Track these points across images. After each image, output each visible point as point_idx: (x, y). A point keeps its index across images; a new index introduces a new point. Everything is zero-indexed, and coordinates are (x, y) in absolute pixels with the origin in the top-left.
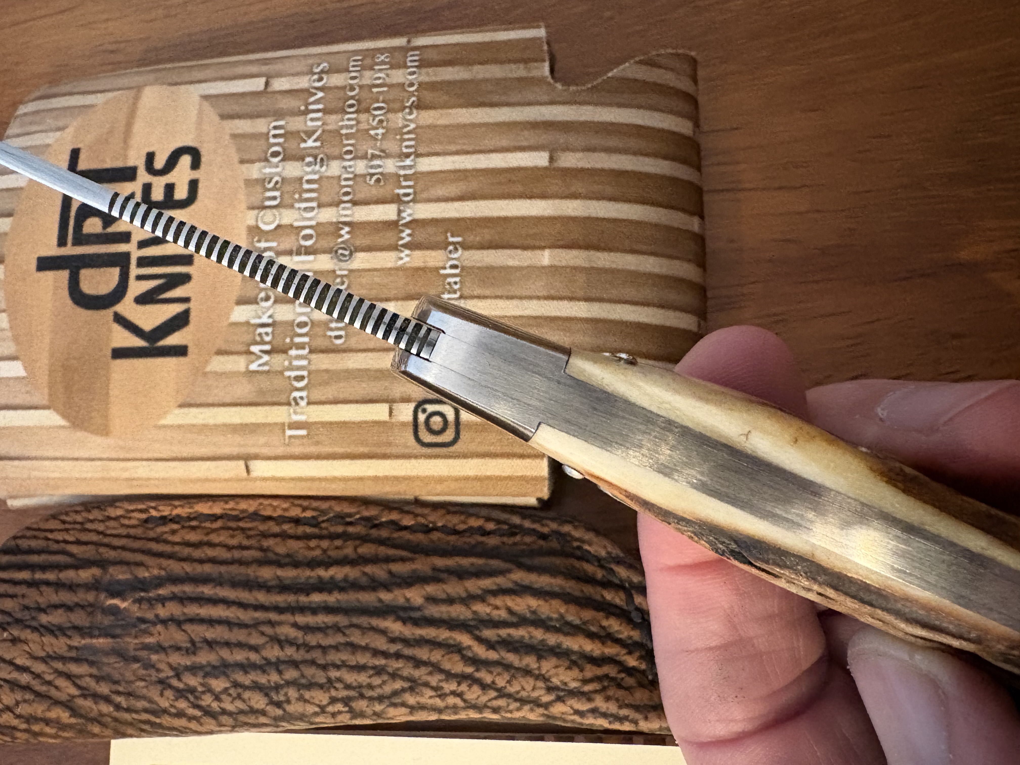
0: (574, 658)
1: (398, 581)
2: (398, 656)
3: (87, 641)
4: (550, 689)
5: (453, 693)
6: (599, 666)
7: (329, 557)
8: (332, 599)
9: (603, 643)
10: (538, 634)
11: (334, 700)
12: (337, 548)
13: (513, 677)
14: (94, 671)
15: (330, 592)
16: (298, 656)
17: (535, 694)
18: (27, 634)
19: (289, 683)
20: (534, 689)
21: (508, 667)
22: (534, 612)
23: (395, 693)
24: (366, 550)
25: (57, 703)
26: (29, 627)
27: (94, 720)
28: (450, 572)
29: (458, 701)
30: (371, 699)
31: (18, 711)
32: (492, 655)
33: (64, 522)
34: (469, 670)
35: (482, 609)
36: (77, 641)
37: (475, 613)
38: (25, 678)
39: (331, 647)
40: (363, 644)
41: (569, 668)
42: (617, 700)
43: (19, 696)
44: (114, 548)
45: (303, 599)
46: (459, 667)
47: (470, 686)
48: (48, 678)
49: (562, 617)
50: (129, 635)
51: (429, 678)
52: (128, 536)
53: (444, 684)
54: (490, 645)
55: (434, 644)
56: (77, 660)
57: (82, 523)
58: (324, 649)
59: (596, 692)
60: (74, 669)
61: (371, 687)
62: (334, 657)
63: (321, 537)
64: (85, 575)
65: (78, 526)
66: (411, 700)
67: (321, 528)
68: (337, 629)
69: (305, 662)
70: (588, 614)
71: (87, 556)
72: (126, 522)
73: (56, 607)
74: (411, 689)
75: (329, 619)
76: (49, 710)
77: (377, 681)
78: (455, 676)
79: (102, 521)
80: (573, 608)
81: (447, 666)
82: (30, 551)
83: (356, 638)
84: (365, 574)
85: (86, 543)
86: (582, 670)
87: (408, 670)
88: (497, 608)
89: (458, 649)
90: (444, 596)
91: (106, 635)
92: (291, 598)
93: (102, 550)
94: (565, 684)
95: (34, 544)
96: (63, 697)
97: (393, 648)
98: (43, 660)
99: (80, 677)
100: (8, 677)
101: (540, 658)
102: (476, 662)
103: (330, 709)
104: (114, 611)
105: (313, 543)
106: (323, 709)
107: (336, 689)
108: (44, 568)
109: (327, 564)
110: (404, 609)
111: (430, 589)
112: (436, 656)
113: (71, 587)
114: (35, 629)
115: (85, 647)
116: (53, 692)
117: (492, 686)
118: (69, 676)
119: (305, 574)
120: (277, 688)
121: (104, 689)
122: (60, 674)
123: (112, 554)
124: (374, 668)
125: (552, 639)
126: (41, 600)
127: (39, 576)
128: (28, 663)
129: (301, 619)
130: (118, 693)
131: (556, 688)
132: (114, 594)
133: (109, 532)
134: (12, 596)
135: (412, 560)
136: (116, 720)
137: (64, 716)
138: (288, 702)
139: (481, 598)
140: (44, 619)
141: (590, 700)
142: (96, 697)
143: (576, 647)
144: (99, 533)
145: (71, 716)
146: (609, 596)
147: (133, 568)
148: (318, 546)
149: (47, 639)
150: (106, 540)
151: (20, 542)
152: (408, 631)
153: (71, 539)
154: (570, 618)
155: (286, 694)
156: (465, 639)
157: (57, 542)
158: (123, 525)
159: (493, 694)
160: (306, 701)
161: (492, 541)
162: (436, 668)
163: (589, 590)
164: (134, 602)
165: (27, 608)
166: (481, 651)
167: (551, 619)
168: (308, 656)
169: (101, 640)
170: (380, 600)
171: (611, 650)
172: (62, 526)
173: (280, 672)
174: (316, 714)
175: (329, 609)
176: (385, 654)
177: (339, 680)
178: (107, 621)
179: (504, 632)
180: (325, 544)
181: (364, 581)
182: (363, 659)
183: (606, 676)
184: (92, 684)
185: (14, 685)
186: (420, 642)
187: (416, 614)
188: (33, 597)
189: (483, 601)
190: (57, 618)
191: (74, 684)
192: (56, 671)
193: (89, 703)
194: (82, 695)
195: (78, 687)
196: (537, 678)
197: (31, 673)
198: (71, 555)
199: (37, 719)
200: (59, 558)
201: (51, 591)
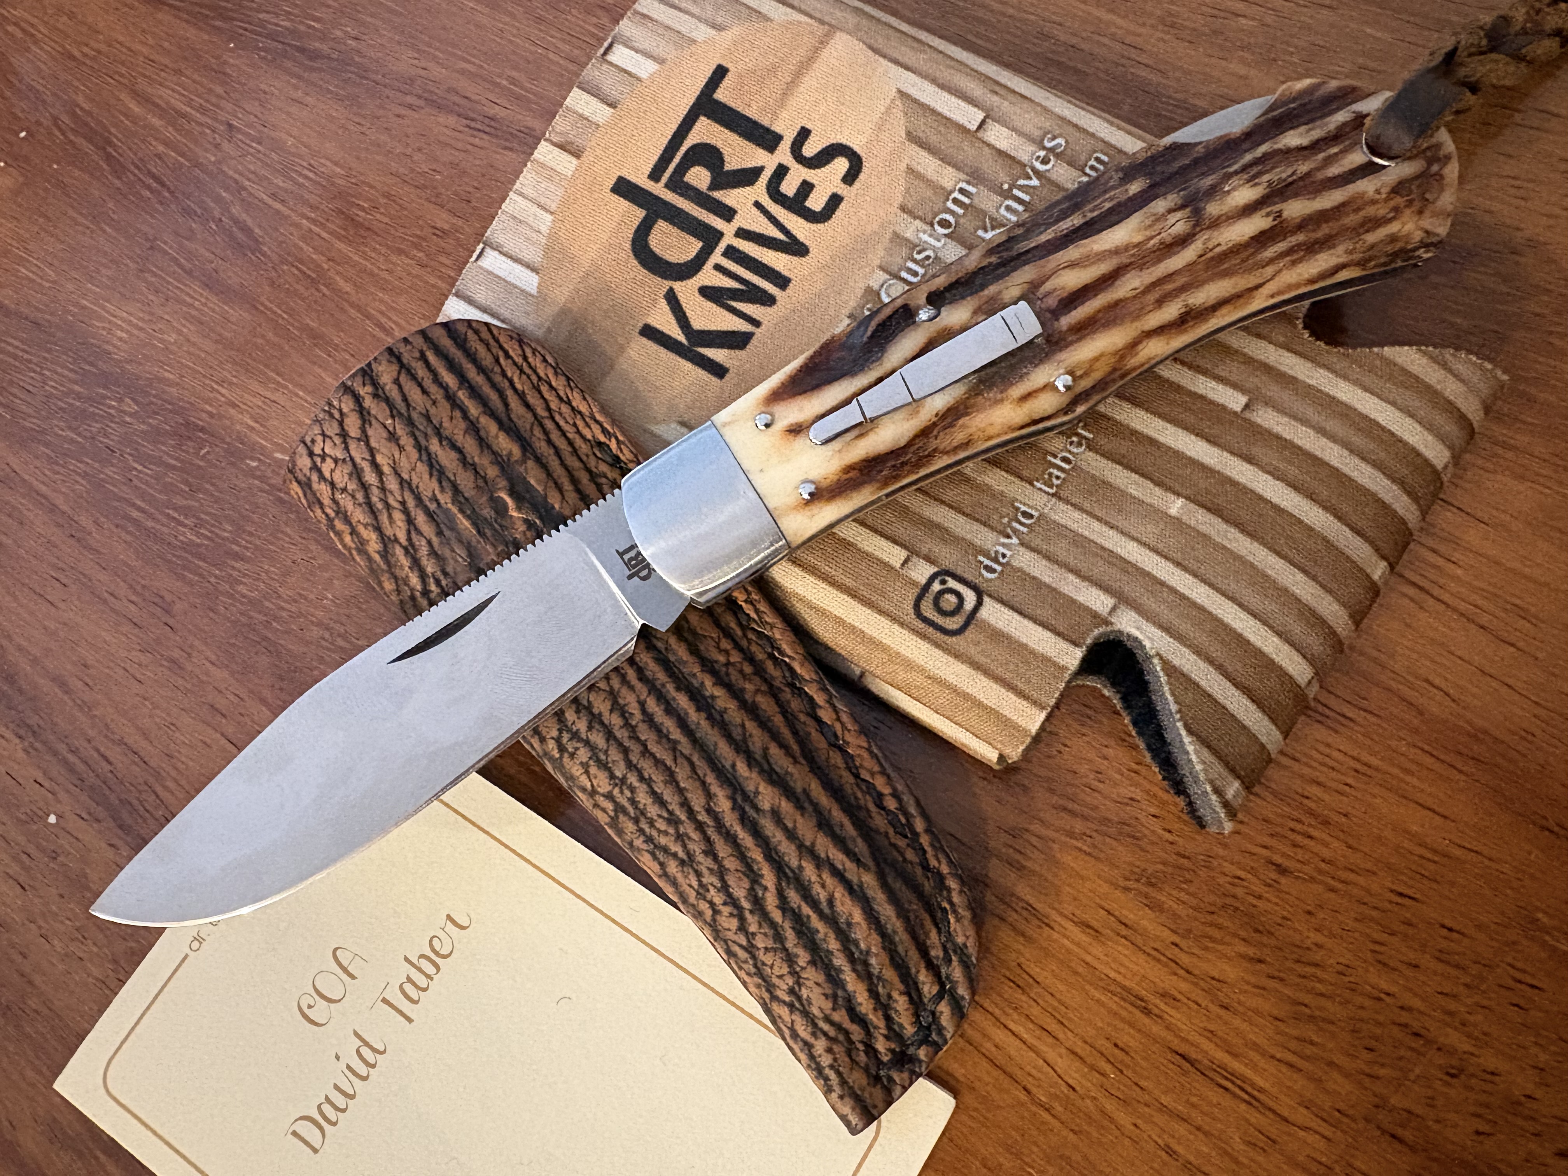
0: (840, 993)
1: (765, 765)
2: (700, 827)
3: (455, 510)
4: (791, 991)
5: (712, 904)
6: (852, 1021)
7: (727, 674)
8: (694, 716)
9: (875, 1008)
10: (833, 945)
11: (609, 796)
12: (741, 671)
13: (775, 950)
14: (435, 540)
15: (699, 709)
16: (621, 734)
17: (775, 980)
18: (406, 441)
19: (587, 743)
20: (780, 977)
21: (779, 937)
22: (849, 924)
23: (665, 850)
24: (765, 703)
25: (378, 529)
26: (416, 439)
28: (816, 807)
29: (709, 913)
30: (641, 831)
31: (338, 496)
32: (777, 916)
33: (525, 358)
34: (746, 905)
35: (809, 872)
36: (445, 499)
37: (800, 867)
38: (370, 477)
39: (652, 755)
40: (682, 785)
41: (826, 996)
42: (835, 1060)
43: (352, 486)
44: (549, 442)
45: (670, 688)
46: (740, 892)
47: (731, 915)
48: (391, 501)
49: (868, 952)
50: (494, 546)
51: (706, 872)
52: (570, 443)
53: (713, 891)
54: (785, 908)
55: (741, 854)
56: (430, 515)
57: (540, 379)
58: (646, 752)
59: (825, 1034)
60: (421, 519)
61: (651, 823)
62: (648, 768)
63: (737, 646)
64: (504, 444)
65: (534, 378)
66: (673, 867)
67: (745, 636)
68: (674, 747)
69: (620, 744)
70: (890, 974)
71: (520, 423)
72: (580, 424)
73: (454, 446)
74: (682, 863)
75: (676, 734)
76: (366, 526)
77: (661, 825)
78: (729, 895)
79: (561, 399)
80: (885, 958)
81: (731, 880)
82: (473, 358)
83: (682, 773)
84: (743, 726)
85: (527, 406)
86: (834, 1009)
87: (697, 848)
88: (823, 886)
89: (754, 878)
90: (790, 825)
91: (475, 524)
92: (661, 676)
93: (537, 432)
94: (810, 1003)
95: (482, 352)
96: (389, 532)
97: (703, 817)
98: (401, 481)
99: (419, 532)
100: (358, 460)
101: (813, 963)
102: (758, 904)
103: (601, 800)
104: (500, 509)
105: (726, 644)
106: (593, 793)
107: (622, 792)
108: (474, 393)
110: (746, 797)
111: (786, 806)
112: (731, 864)
113: (483, 443)
114: (419, 447)
115: (447, 512)
116: (384, 518)
117: (750, 936)
118: (410, 521)
119: (692, 668)
120: (575, 736)
121: (429, 565)
122: (406, 512)
123: (542, 447)
124: (671, 813)
125: (839, 960)
126: (446, 424)
127: (462, 395)
128: (386, 469)
129: (652, 705)
130: (438, 582)
131: (799, 998)
132: (512, 493)
133: (557, 418)
134: (424, 392)
135: (796, 762)
136: (413, 598)
137: (374, 545)
138: (572, 756)
139: (820, 863)
140: (434, 446)
141: (814, 1034)
142: (416, 563)
143: (850, 987)
144: (549, 409)
145: (378, 552)
146: (924, 977)
147: (551, 484)
148: (727, 652)
149: (422, 468)
150: (549, 424)
151: (472, 337)
152: (731, 820)
153: (519, 386)
154: (873, 961)
155: (577, 749)
156: (769, 878)
157: (504, 374)
158: (575, 425)
159: (744, 942)
160: (587, 772)
161: (879, 821)
162: (721, 873)
163: (913, 957)
164: (526, 521)
165: (427, 417)
166: (771, 901)
167: (857, 946)
168: (627, 743)
169: (466, 523)
170: (733, 766)
171: (876, 1019)
172: (519, 360)
173: (590, 728)
174: (584, 790)
175: (683, 723)
176: (691, 813)
177: (632, 789)
178: (487, 512)
179: (806, 910)
180: (735, 657)
181: (737, 733)
182: (668, 795)
183: (847, 1033)
184: (424, 551)
185: (357, 473)
186: (731, 839)
187: (751, 812)
188: (442, 413)
189: (818, 867)
190: (447, 458)
191: (409, 532)
192: (403, 503)
193: (405, 562)
194: (405, 549)
195: (409, 539)
196: (793, 973)
197: (381, 481)
198: (506, 405)
199: (347, 520)
200: (493, 396)
201: (463, 425)
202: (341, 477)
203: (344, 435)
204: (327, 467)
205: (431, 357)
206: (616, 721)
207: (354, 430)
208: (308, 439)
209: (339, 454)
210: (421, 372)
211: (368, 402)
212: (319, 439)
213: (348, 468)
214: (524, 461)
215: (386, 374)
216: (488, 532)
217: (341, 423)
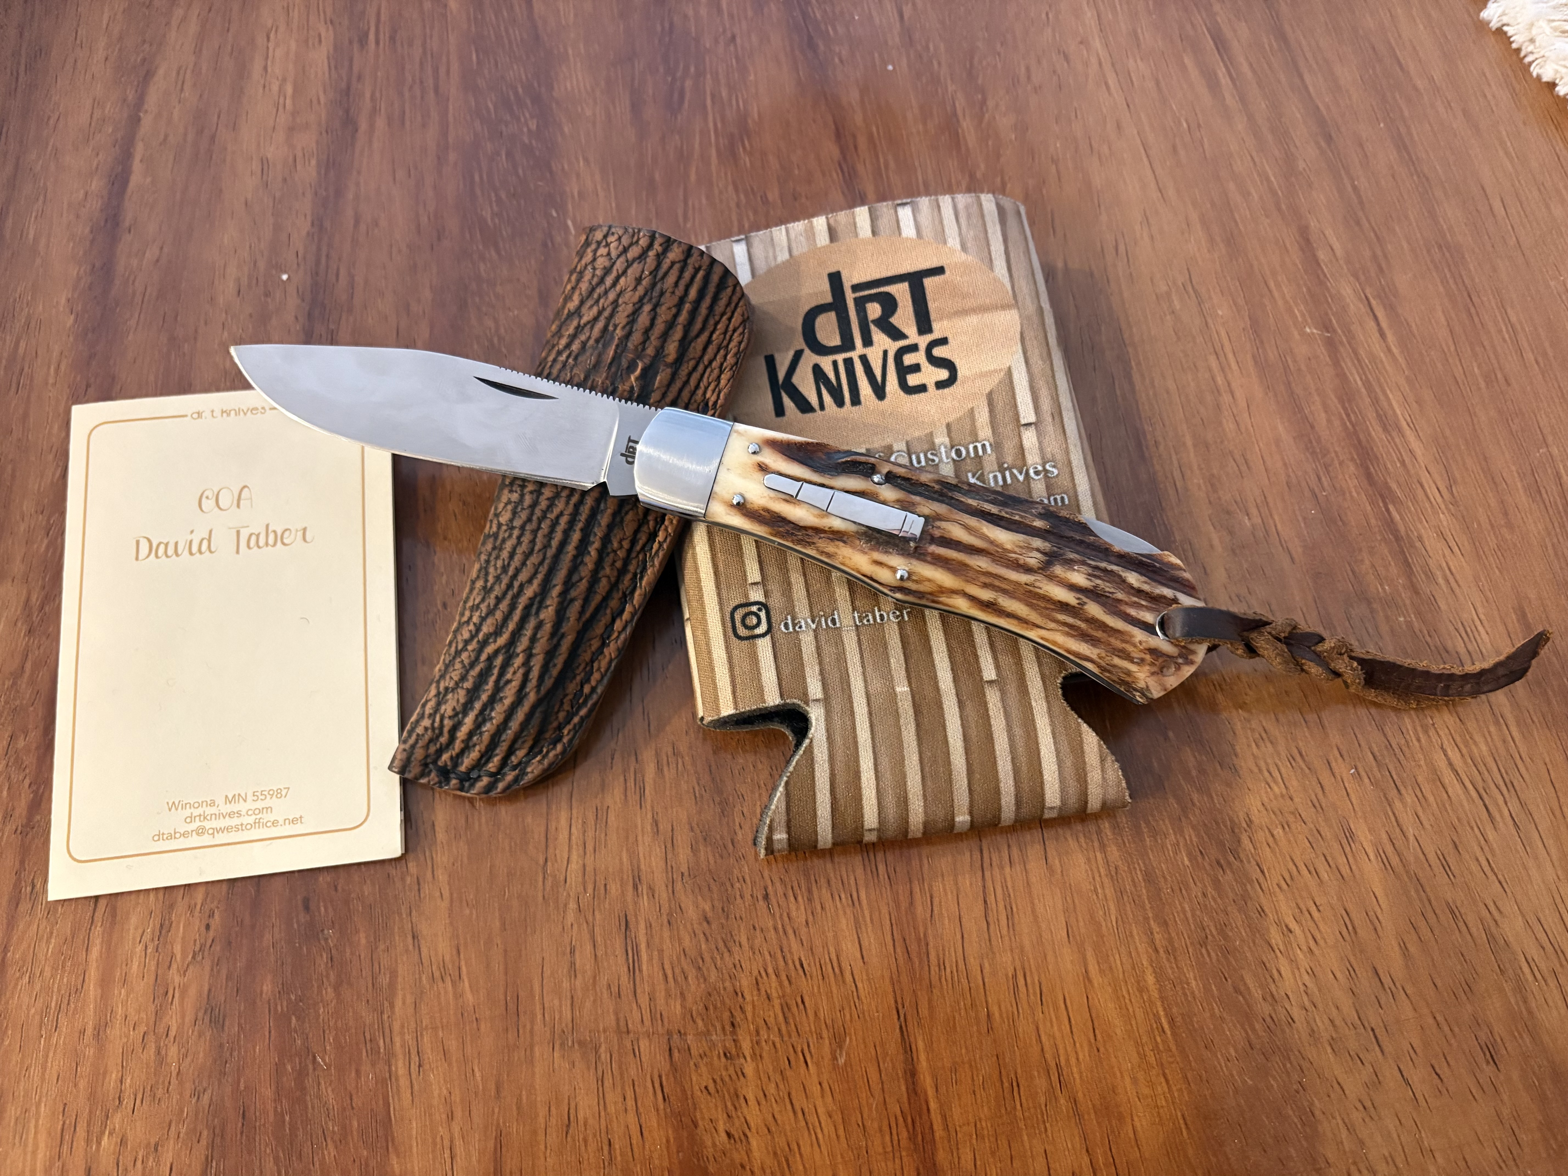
0: (460, 716)
1: (565, 604)
2: (510, 586)
3: (616, 341)
4: (447, 689)
5: (471, 618)
6: (449, 731)
7: (608, 554)
8: (571, 549)
9: (463, 741)
10: (484, 697)
11: (500, 525)
12: (614, 561)
13: (464, 666)
14: (591, 342)
15: (577, 548)
16: (538, 512)
17: (448, 677)
18: (641, 290)
19: (522, 496)
20: (451, 678)
21: (472, 665)
22: (500, 700)
23: (487, 574)
24: (603, 585)
25: (582, 302)
26: (645, 295)
27: (560, 328)
28: (557, 646)
29: (465, 619)
30: (490, 555)
31: (589, 268)
32: (484, 657)
33: (735, 331)
34: (481, 636)
35: (518, 661)
36: (619, 333)
37: (518, 655)
38: (609, 281)
39: (535, 537)
40: (528, 563)
41: (454, 709)
42: (423, 735)
43: (599, 273)
44: (690, 375)
45: (580, 525)
46: (485, 629)
47: (470, 631)
48: (602, 301)
49: (491, 719)
50: (607, 378)
51: (486, 604)
53: (478, 614)
54: (490, 659)
55: (507, 618)
56: (605, 329)
57: (727, 347)
58: (535, 532)
59: (434, 721)
60: (600, 325)
61: (497, 558)
62: (526, 539)
63: (629, 551)
64: (672, 348)
65: (725, 343)
66: (479, 584)
68: (547, 546)
69: (532, 514)
70: (486, 737)
71: (691, 350)
72: (712, 385)
73: (653, 320)
74: (484, 588)
75: (555, 543)
76: (581, 294)
77: (499, 563)
78: (481, 624)
79: (721, 366)
80: (493, 731)
81: (490, 621)
82: (715, 299)
83: (534, 559)
84: (581, 579)
85: (705, 349)
86: (450, 717)
87: (497, 591)
88: (514, 673)
89: (497, 633)
90: (539, 636)
91: (614, 359)
92: (583, 517)
93: (692, 363)
94: (446, 703)
95: (722, 303)
96: (584, 310)
97: (516, 584)
98: (616, 301)
99: (592, 328)
100: (615, 268)
102: (484, 644)
103: (495, 522)
104: (631, 369)
105: (626, 543)
106: (497, 515)
107: (506, 531)
108: (693, 313)
109: (601, 552)
110: (541, 602)
111: (548, 627)
112: (499, 615)
113: (665, 336)
114: (641, 299)
115: (612, 338)
116: (590, 303)
117: (464, 649)
118: (596, 319)
119: (599, 532)
121: (575, 347)
122: (600, 313)
123: (683, 372)
124: (509, 564)
125: (478, 705)
126: (664, 308)
127: (687, 306)
128: (618, 288)
129: (564, 520)
130: (568, 357)
131: (445, 695)
132: (645, 371)
133: (708, 371)
134: (676, 284)
135: (578, 620)
136: (553, 346)
137: (572, 305)
138: (511, 491)
139: (526, 663)
140: (647, 308)
142: (573, 337)
143: (466, 720)
144: (711, 362)
145: (569, 310)
146: (496, 760)
147: (663, 390)
148: (621, 547)
149: (630, 308)
150: (701, 368)
151: (729, 290)
152: (523, 601)
153: (714, 336)
154: (487, 724)
156: (502, 641)
157: (716, 324)
158: (709, 382)
159: (460, 647)
160: (506, 504)
161: (572, 686)
162: (491, 612)
163: (503, 748)
164: (632, 387)
165: (662, 294)
166: (490, 649)
167: (491, 710)
168: (535, 518)
169: (611, 353)
170: (555, 586)
171: (458, 745)
172: (731, 327)
173: (531, 492)
174: (496, 509)
175: (563, 544)
176: (515, 577)
177: (510, 536)
178: (624, 363)
179: (496, 671)
180: (622, 554)
181: (575, 578)
182: (518, 558)
183: (441, 733)
184: (583, 337)
185: (607, 271)
186: (512, 607)
187: (534, 611)
188: (669, 301)
189: (523, 664)
190: (643, 319)
191: (589, 322)
192: (604, 309)
193: (571, 330)
194: (579, 325)
195: (585, 325)
196: (457, 684)
197: (610, 288)
198: (698, 336)
199: (578, 281)
200: (698, 325)
201: (669, 317)
202: (601, 262)
203: (625, 250)
204: (603, 251)
205: (701, 274)
206: (543, 504)
207: (631, 255)
208: (613, 230)
209: (614, 254)
210: (687, 275)
211: (651, 253)
212: (616, 236)
213: (607, 264)
214: (667, 365)
215: (674, 254)
216: (613, 369)
217: (631, 244)
